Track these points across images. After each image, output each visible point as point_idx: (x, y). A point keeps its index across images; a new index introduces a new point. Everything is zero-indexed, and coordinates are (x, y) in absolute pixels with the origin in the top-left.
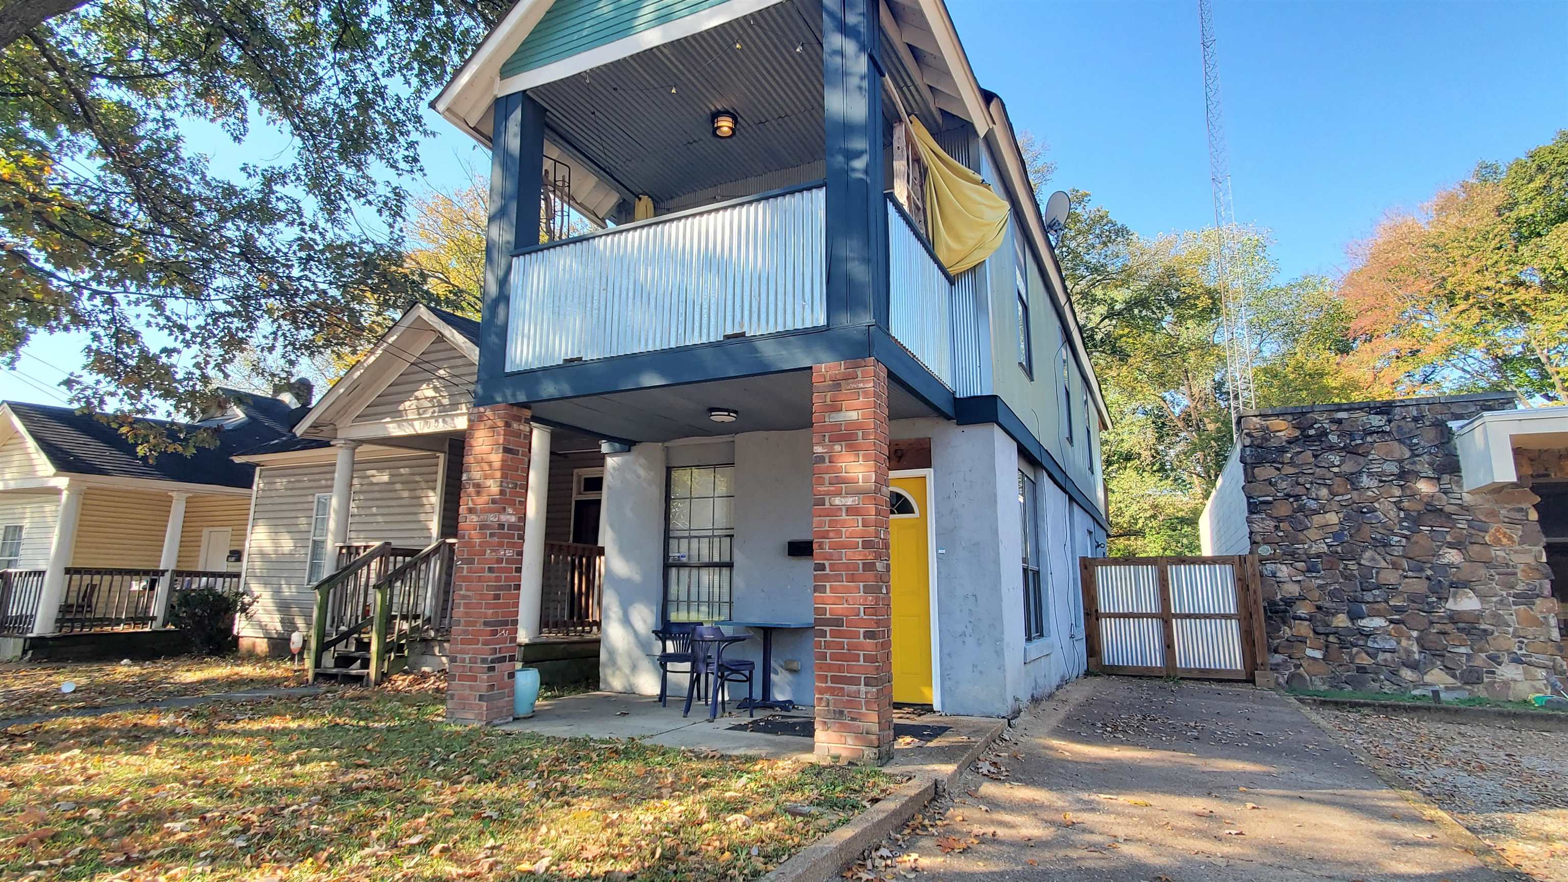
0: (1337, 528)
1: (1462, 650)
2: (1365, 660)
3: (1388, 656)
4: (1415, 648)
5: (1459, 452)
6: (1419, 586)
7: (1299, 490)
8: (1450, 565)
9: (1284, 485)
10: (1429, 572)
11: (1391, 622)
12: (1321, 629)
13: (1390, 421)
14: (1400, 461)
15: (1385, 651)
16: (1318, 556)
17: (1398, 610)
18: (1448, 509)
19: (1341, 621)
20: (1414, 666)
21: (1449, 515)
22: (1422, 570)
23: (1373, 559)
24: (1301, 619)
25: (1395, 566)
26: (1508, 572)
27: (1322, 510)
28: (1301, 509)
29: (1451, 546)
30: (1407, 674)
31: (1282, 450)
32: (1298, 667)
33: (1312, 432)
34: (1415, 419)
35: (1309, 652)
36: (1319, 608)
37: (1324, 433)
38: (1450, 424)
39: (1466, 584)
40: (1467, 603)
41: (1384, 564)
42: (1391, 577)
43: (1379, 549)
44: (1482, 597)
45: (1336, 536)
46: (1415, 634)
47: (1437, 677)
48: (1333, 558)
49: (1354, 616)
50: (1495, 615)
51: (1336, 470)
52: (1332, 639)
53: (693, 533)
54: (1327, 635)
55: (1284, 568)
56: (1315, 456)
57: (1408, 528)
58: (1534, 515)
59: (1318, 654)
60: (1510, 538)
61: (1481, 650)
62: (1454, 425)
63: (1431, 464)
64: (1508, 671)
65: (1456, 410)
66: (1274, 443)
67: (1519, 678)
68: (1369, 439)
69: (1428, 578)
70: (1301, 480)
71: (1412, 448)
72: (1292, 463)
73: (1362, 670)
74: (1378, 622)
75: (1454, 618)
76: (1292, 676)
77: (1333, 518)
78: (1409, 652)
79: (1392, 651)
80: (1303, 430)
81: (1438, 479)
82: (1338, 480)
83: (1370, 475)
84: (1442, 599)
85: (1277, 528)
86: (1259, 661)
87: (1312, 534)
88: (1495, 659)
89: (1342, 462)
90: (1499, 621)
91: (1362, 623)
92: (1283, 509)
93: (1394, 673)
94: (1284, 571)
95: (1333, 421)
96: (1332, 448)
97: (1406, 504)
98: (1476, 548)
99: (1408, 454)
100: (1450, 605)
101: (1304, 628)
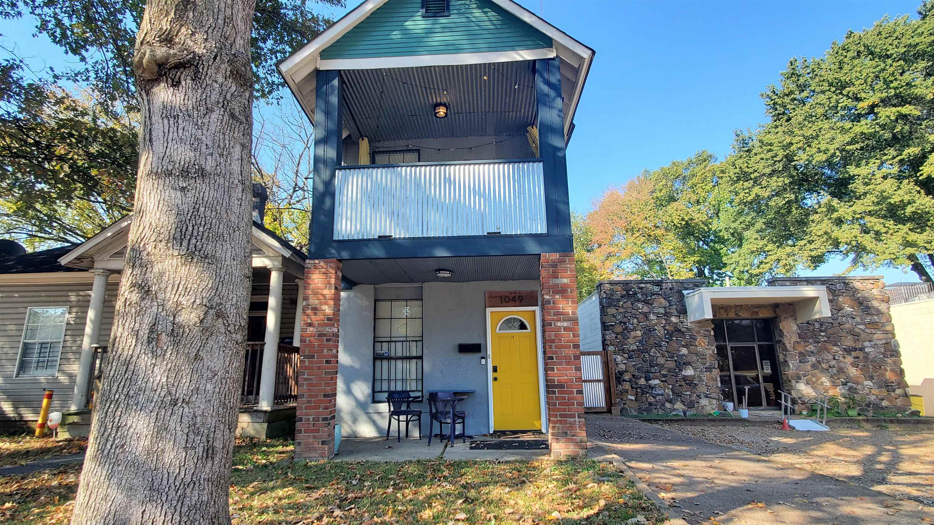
0: (640, 338)
1: (688, 393)
2: (651, 400)
3: (661, 397)
4: (671, 393)
5: (687, 304)
6: (671, 364)
7: (625, 320)
8: (684, 355)
9: (619, 317)
10: (676, 358)
11: (662, 381)
12: (634, 386)
13: (661, 289)
14: (665, 308)
15: (659, 395)
16: (633, 351)
17: (665, 376)
18: (683, 330)
19: (642, 382)
20: (670, 401)
21: (683, 332)
22: (673, 357)
23: (654, 353)
24: (626, 381)
25: (663, 356)
26: (703, 357)
27: (635, 329)
28: (626, 329)
29: (684, 346)
30: (668, 405)
31: (618, 300)
32: (624, 404)
33: (631, 293)
34: (671, 289)
35: (629, 397)
36: (633, 376)
37: (635, 294)
38: (684, 292)
39: (689, 364)
40: (689, 372)
41: (659, 355)
42: (661, 361)
43: (657, 348)
44: (695, 369)
45: (640, 342)
46: (671, 386)
47: (679, 406)
48: (640, 351)
49: (647, 379)
50: (699, 377)
51: (640, 311)
52: (639, 390)
53: (393, 339)
54: (637, 388)
55: (619, 357)
56: (632, 304)
57: (668, 338)
58: (712, 333)
59: (633, 398)
60: (704, 343)
61: (694, 393)
62: (685, 292)
63: (676, 309)
64: (704, 402)
65: (685, 286)
66: (615, 297)
67: (707, 404)
68: (653, 297)
69: (675, 361)
70: (626, 315)
71: (669, 302)
72: (622, 307)
73: (650, 404)
74: (657, 382)
75: (685, 378)
76: (622, 409)
77: (639, 333)
78: (668, 395)
79: (662, 395)
80: (627, 291)
81: (679, 316)
82: (641, 316)
83: (654, 313)
84: (681, 370)
85: (616, 337)
86: (613, 402)
87: (631, 341)
88: (699, 396)
89: (643, 307)
90: (701, 380)
91: (650, 382)
92: (619, 329)
93: (663, 405)
94: (619, 358)
95: (639, 288)
96: (639, 300)
97: (667, 327)
98: (693, 347)
99: (668, 304)
100: (683, 373)
101: (627, 386)
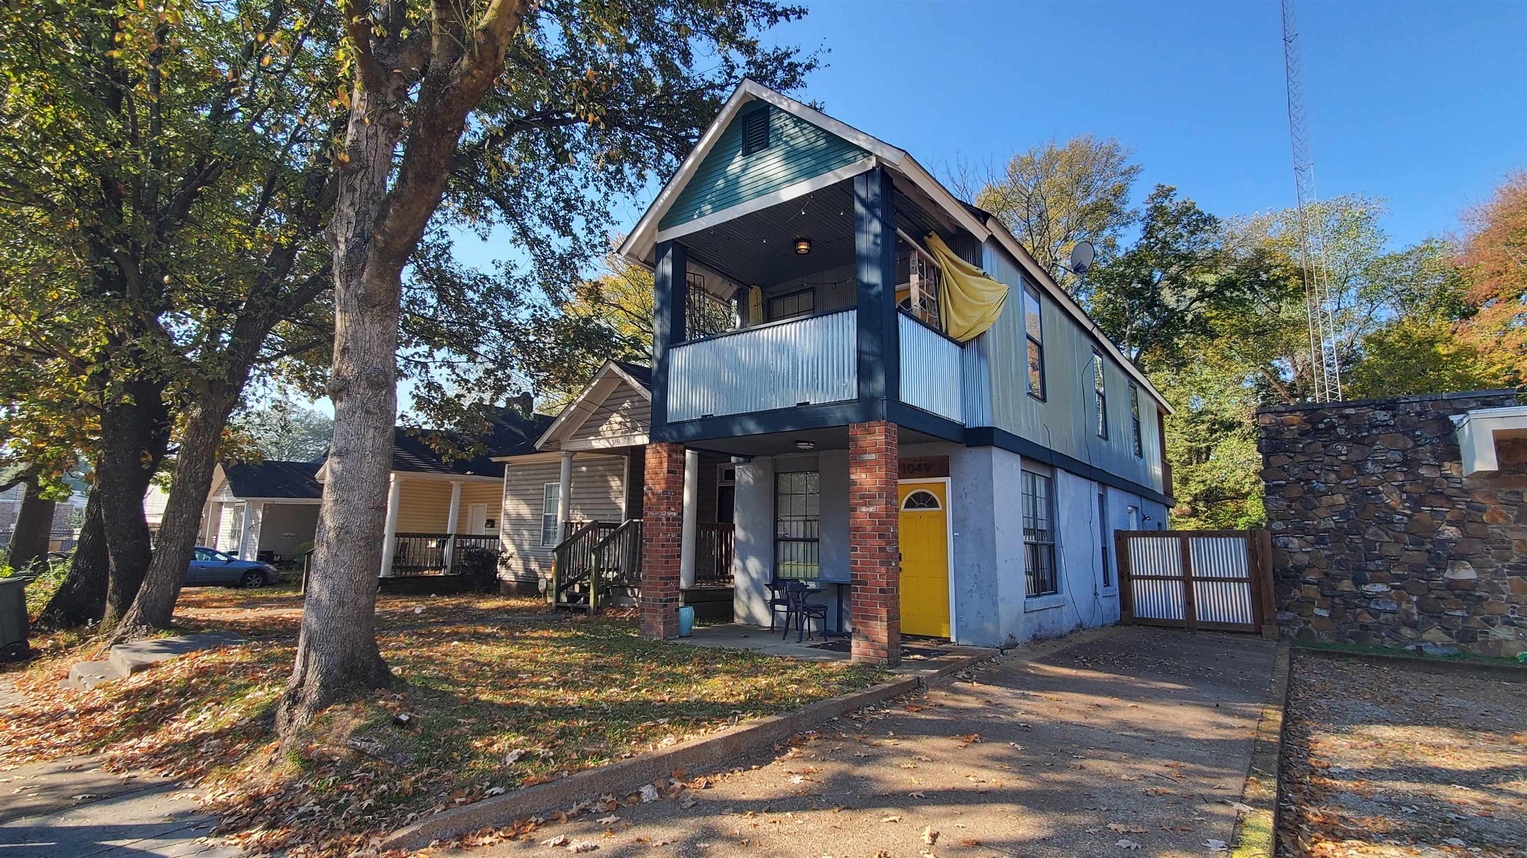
0: (1343, 508)
1: (1459, 613)
2: (1368, 619)
3: (1389, 616)
4: (1415, 610)
5: (1460, 442)
6: (1418, 557)
7: (1310, 475)
8: (1450, 540)
9: (1296, 470)
10: (1429, 546)
11: (1393, 587)
12: (1327, 592)
13: (1394, 416)
14: (1404, 451)
15: (1386, 612)
16: (1325, 531)
17: (1398, 577)
18: (1448, 492)
19: (1346, 585)
20: (1414, 626)
21: (1448, 498)
22: (1423, 544)
23: (1376, 534)
24: (1309, 583)
25: (1397, 541)
26: (1501, 544)
27: (1331, 492)
28: (1311, 491)
29: (1450, 523)
30: (1407, 632)
31: (1295, 441)
32: (1307, 623)
33: (1322, 426)
34: (1419, 414)
35: (1317, 611)
36: (1326, 574)
37: (1332, 427)
38: (1452, 418)
39: (1463, 557)
40: (1466, 573)
41: (1386, 539)
42: (1394, 550)
43: (1384, 526)
44: (1478, 568)
45: (1343, 514)
46: (1415, 598)
47: (1434, 634)
48: (1338, 534)
49: (1359, 581)
50: (1489, 584)
51: (1343, 458)
52: (1337, 600)
53: (793, 518)
54: (1333, 597)
55: (1295, 541)
56: (1325, 447)
57: (1409, 508)
59: (1324, 613)
60: (1506, 518)
61: (1475, 614)
62: (1454, 418)
63: (1432, 453)
64: (1500, 632)
65: (1458, 405)
66: (1287, 435)
67: (1510, 638)
68: (1374, 431)
69: (1428, 551)
70: (1312, 467)
71: (1415, 439)
72: (1303, 452)
73: (1364, 627)
74: (1380, 588)
75: (1452, 585)
76: (1301, 631)
77: (1340, 499)
78: (1408, 613)
79: (1393, 612)
80: (1314, 423)
81: (1440, 466)
82: (1345, 467)
83: (1375, 462)
84: (1441, 569)
85: (1289, 507)
86: (1266, 617)
87: (1320, 512)
88: (1489, 622)
89: (1349, 451)
90: (1493, 589)
91: (1365, 588)
92: (1295, 492)
93: (1396, 631)
94: (1295, 543)
95: (1342, 416)
96: (1340, 439)
97: (1408, 487)
98: (1474, 525)
99: (1411, 444)
100: (1448, 574)
101: (1312, 591)
